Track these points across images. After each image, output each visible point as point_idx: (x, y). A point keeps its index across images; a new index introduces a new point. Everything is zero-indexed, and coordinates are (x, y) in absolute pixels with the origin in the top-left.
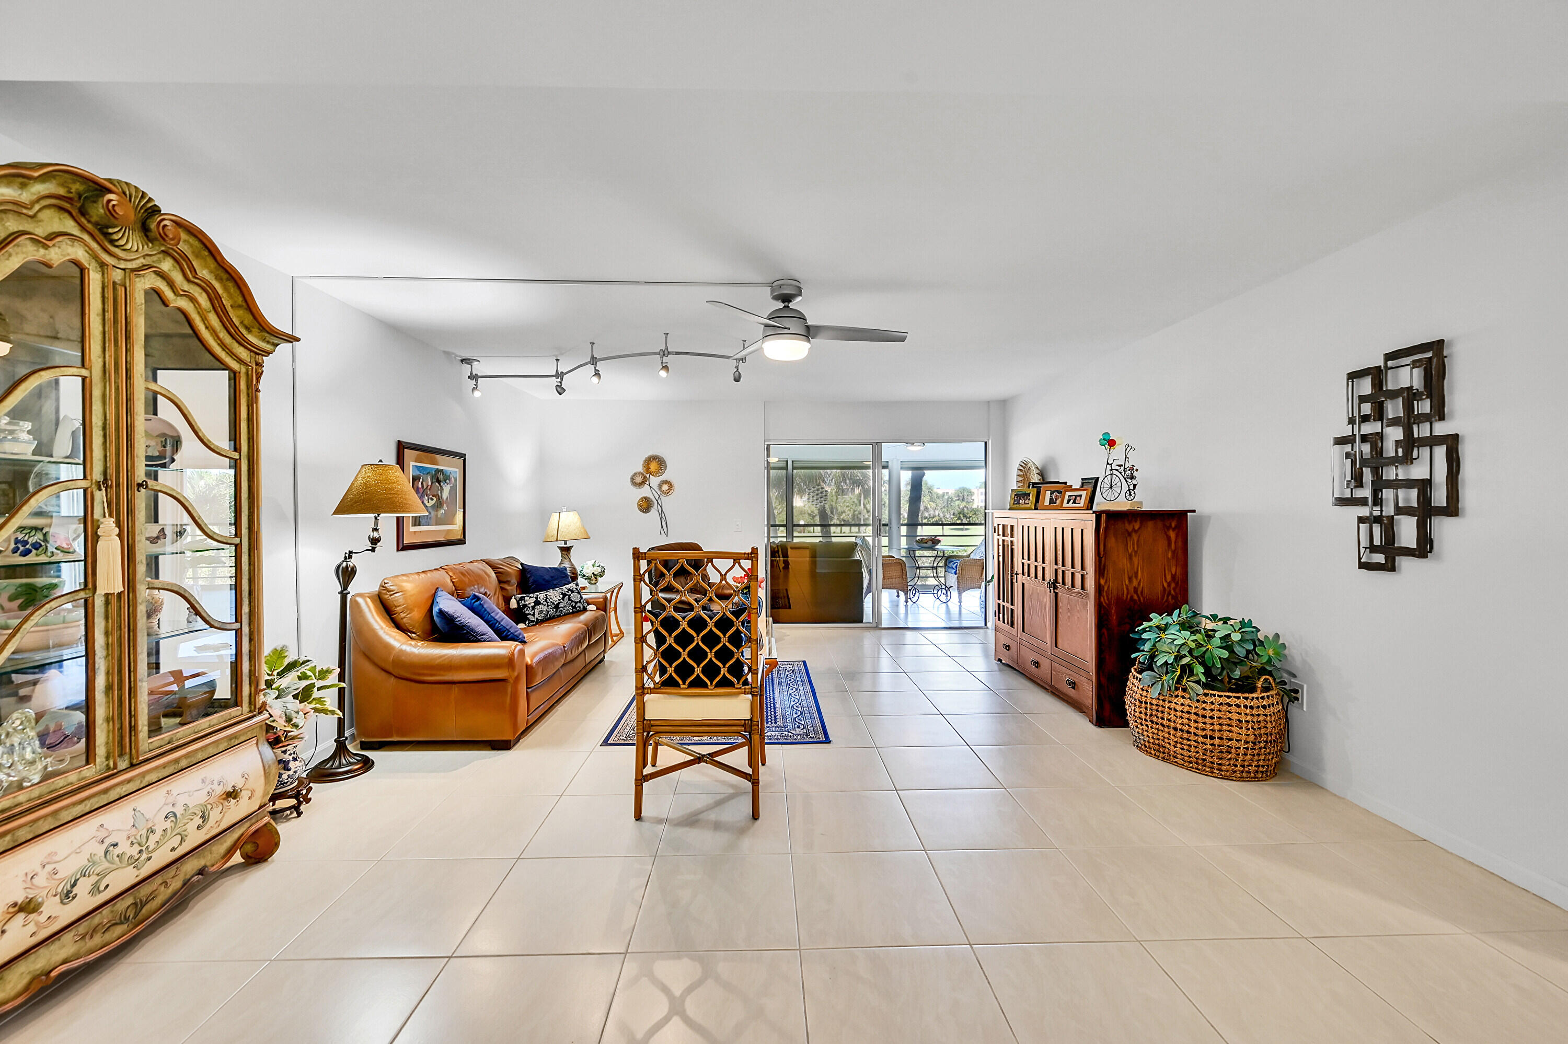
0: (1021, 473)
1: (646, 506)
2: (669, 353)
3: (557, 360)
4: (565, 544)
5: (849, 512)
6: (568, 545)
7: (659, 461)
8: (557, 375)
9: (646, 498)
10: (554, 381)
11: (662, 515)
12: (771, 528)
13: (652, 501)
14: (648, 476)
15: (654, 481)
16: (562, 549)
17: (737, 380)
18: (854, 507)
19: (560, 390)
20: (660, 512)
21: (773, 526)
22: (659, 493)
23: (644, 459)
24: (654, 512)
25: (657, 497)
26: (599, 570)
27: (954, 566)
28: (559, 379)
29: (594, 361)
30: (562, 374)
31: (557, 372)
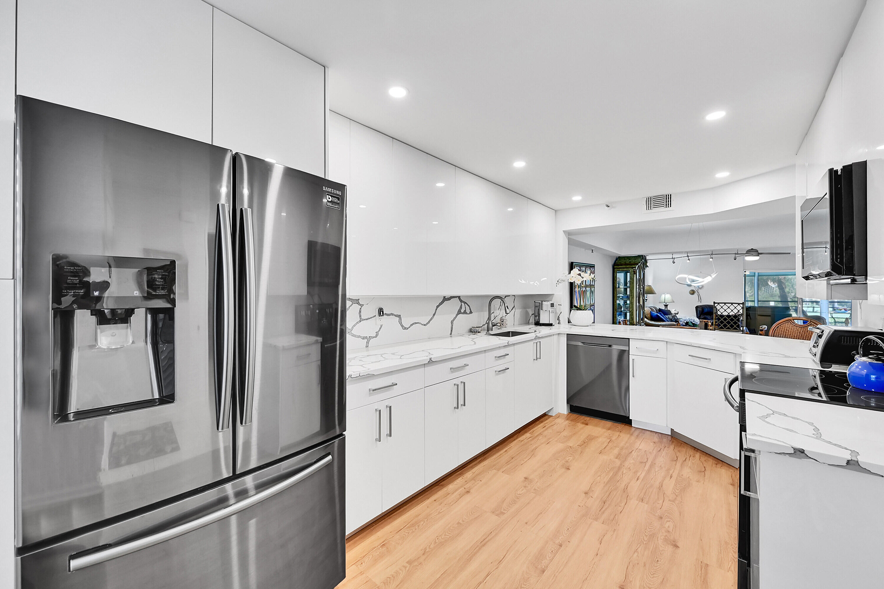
1: (693, 293)
2: (713, 254)
3: (673, 254)
4: (666, 304)
8: (672, 258)
10: (672, 260)
11: (699, 295)
12: (746, 302)
13: (695, 291)
16: (665, 305)
17: (735, 259)
19: (674, 263)
21: (747, 301)
24: (696, 295)
25: (697, 290)
26: (677, 312)
28: (673, 259)
29: (688, 256)
30: (674, 258)
31: (672, 257)
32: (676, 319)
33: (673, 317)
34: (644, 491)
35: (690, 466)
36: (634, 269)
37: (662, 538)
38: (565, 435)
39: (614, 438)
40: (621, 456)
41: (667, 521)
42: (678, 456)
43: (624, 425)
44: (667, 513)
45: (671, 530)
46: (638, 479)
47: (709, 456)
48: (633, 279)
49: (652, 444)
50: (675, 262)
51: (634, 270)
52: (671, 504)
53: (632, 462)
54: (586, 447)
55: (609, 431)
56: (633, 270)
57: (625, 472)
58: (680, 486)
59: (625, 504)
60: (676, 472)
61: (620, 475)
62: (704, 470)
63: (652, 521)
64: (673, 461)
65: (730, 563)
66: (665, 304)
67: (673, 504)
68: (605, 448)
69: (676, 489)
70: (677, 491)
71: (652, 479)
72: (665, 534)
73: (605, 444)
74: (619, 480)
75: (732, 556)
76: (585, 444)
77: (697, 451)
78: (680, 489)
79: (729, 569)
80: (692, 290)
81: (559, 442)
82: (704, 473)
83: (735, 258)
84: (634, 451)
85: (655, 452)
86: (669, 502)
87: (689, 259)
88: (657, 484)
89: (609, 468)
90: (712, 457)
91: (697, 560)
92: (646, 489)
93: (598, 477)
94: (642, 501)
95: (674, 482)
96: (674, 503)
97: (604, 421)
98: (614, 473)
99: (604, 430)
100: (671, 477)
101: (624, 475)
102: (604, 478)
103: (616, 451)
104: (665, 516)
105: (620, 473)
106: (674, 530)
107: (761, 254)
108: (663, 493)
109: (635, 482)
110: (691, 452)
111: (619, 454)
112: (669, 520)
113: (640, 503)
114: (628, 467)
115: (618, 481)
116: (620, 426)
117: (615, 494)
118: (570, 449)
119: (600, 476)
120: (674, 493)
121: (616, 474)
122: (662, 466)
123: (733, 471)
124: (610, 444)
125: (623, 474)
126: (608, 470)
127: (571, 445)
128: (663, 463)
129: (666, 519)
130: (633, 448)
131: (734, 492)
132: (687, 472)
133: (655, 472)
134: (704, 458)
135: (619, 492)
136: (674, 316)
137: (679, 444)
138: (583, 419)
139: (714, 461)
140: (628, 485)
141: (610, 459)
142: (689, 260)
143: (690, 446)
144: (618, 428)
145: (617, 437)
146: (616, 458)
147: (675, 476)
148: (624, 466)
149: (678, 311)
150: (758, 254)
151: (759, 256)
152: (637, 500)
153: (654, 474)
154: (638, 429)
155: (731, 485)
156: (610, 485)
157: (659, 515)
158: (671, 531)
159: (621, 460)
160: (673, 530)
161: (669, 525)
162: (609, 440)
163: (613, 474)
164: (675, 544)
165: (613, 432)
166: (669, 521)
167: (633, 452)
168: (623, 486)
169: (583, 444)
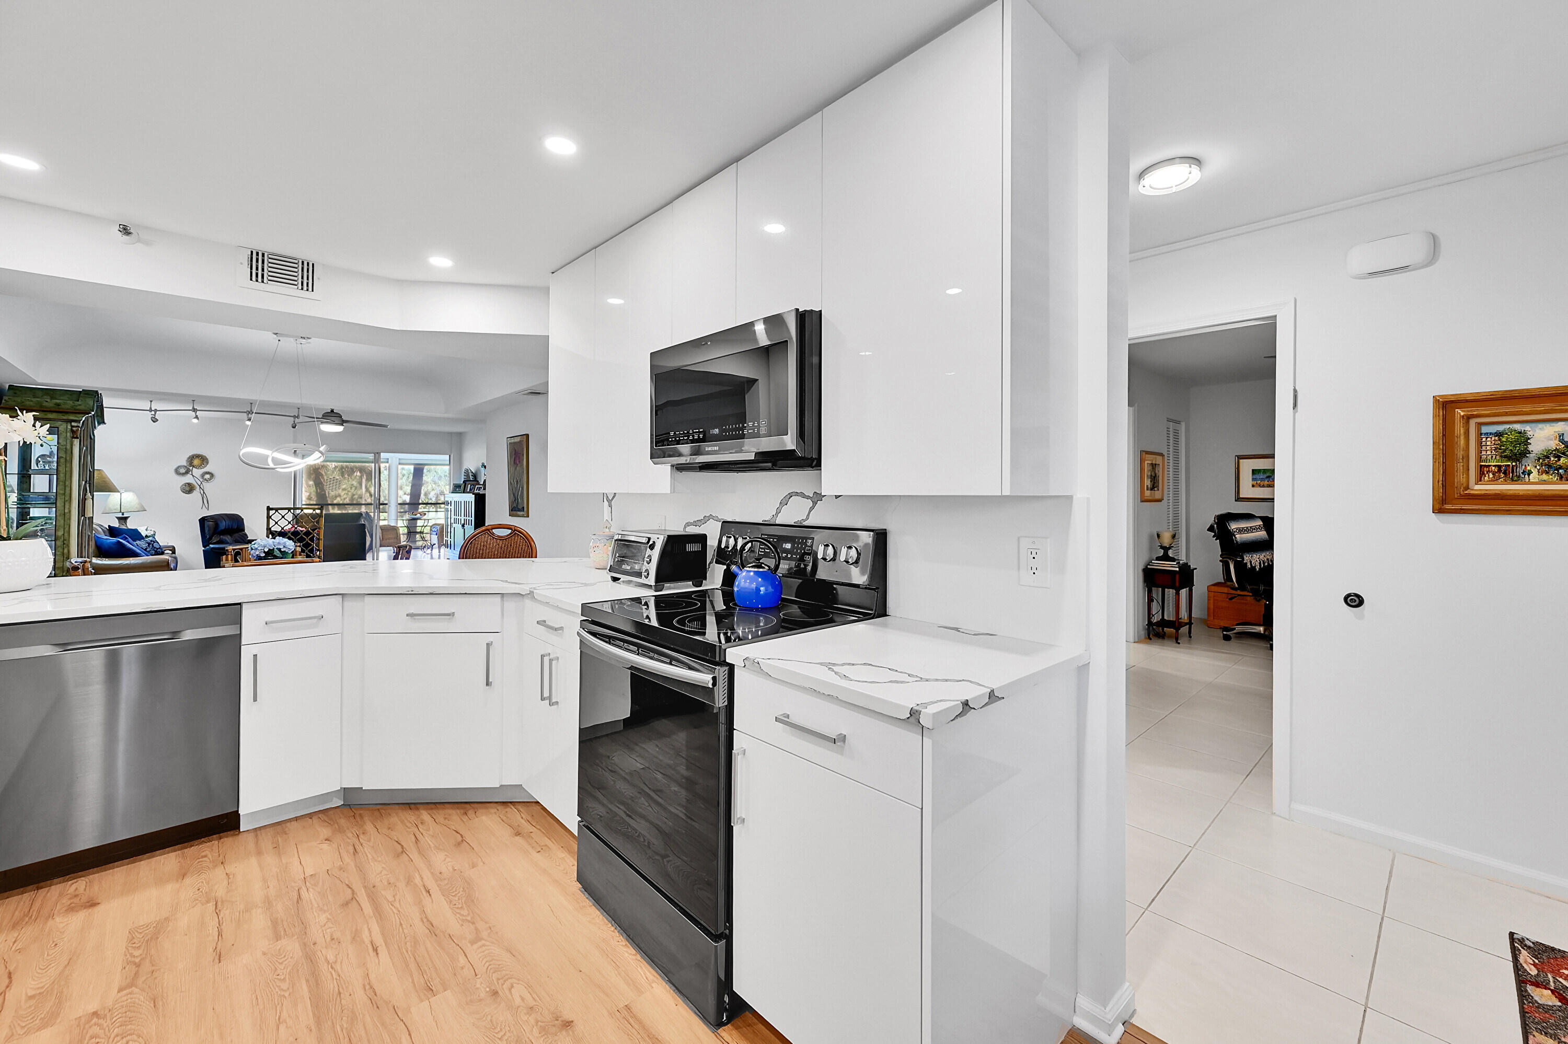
0: (466, 474)
1: (189, 489)
4: (123, 514)
5: (345, 496)
6: (125, 515)
7: (202, 458)
9: (189, 484)
11: (203, 495)
13: (194, 486)
14: (191, 468)
15: (197, 472)
16: (119, 519)
17: (294, 427)
18: (353, 490)
19: (154, 420)
20: (202, 493)
22: (201, 480)
23: (188, 456)
24: (196, 494)
25: (199, 483)
26: (152, 533)
27: (436, 530)
28: (153, 413)
29: (194, 410)
30: (156, 411)
31: (151, 408)
32: (157, 549)
33: (149, 544)
34: (413, 966)
35: (435, 846)
36: (73, 424)
37: (536, 1030)
38: (31, 993)
39: (220, 891)
40: (285, 923)
41: (510, 990)
42: (397, 838)
43: (217, 842)
44: (494, 972)
45: (531, 1003)
46: (375, 950)
47: (442, 806)
48: (69, 452)
49: (325, 846)
50: (158, 420)
51: (72, 427)
52: (481, 947)
53: (323, 918)
54: (155, 974)
55: (188, 881)
56: (69, 427)
57: (332, 957)
58: (459, 899)
59: (410, 1034)
60: (426, 874)
61: (329, 977)
62: (461, 839)
63: (489, 1017)
64: (398, 856)
65: (639, 969)
66: (120, 515)
67: (484, 945)
68: (220, 934)
69: (458, 908)
70: (465, 912)
71: (401, 924)
72: (532, 1022)
73: (212, 925)
74: (336, 989)
75: (630, 957)
76: (146, 967)
77: (417, 809)
78: (464, 905)
79: (648, 980)
80: (188, 484)
81: (26, 1033)
82: (464, 842)
83: (294, 425)
84: (304, 888)
85: (348, 859)
86: (476, 946)
87: (197, 417)
88: (421, 929)
89: (284, 979)
90: (448, 806)
91: (611, 1014)
92: (412, 959)
93: (278, 1029)
94: (431, 992)
95: (443, 898)
96: (483, 942)
97: (142, 862)
98: (307, 981)
99: (170, 887)
100: (429, 892)
101: (338, 967)
102: (297, 1017)
103: (259, 921)
104: (498, 983)
105: (324, 968)
106: (535, 996)
107: (347, 422)
108: (448, 936)
109: (377, 961)
110: (410, 816)
111: (275, 923)
112: (508, 984)
113: (433, 999)
114: (328, 939)
115: (340, 993)
116: (208, 849)
117: (363, 1033)
118: (101, 1021)
119: (280, 1021)
120: (463, 920)
121: (315, 979)
122: (392, 882)
123: (496, 810)
124: (225, 913)
125: (334, 966)
126: (284, 986)
127: (92, 1007)
128: (386, 873)
129: (504, 986)
130: (293, 884)
131: (530, 844)
132: (443, 861)
133: (392, 905)
134: (440, 815)
135: (368, 1018)
136: (151, 541)
137: (377, 813)
138: (61, 895)
139: (458, 811)
140: (369, 984)
141: (264, 954)
142: (198, 419)
143: (397, 806)
144: (205, 856)
145: (226, 882)
146: (278, 938)
147: (432, 885)
148: (314, 944)
149: (153, 530)
150: (342, 422)
151: (343, 426)
152: (422, 1001)
153: (395, 911)
154: (263, 831)
155: (516, 835)
156: (330, 1023)
157: (487, 992)
158: (535, 1003)
159: (293, 935)
160: (534, 999)
161: (519, 991)
162: (211, 906)
163: (309, 987)
164: (562, 1021)
165: (203, 876)
166: (512, 987)
167: (304, 893)
168: (360, 996)
169: (137, 974)
